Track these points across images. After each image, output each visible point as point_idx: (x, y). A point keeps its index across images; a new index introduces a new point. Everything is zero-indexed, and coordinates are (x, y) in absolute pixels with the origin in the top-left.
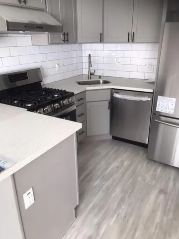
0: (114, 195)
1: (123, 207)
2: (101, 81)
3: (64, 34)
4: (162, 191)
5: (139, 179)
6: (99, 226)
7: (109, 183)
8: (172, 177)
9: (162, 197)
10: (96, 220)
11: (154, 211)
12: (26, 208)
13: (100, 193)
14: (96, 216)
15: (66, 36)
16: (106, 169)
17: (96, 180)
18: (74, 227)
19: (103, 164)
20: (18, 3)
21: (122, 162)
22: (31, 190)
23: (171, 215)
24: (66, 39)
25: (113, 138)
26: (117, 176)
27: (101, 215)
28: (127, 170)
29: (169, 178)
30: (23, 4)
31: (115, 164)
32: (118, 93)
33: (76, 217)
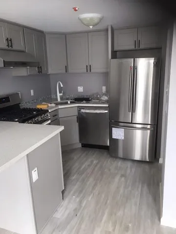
0: (88, 183)
1: (96, 189)
2: (69, 102)
3: (38, 68)
4: (122, 176)
5: (106, 170)
6: (81, 202)
7: (83, 176)
8: (129, 166)
9: (123, 179)
10: (78, 200)
11: (118, 188)
12: (34, 181)
13: (78, 183)
14: (77, 197)
15: (40, 69)
16: (80, 168)
17: (73, 176)
18: (62, 206)
19: (77, 165)
20: (7, 47)
21: (92, 162)
22: (36, 169)
23: (130, 188)
24: (40, 71)
25: (82, 146)
26: (89, 171)
27: (82, 195)
28: (96, 166)
29: (127, 167)
30: (10, 48)
31: (87, 164)
32: (84, 109)
33: (63, 199)
